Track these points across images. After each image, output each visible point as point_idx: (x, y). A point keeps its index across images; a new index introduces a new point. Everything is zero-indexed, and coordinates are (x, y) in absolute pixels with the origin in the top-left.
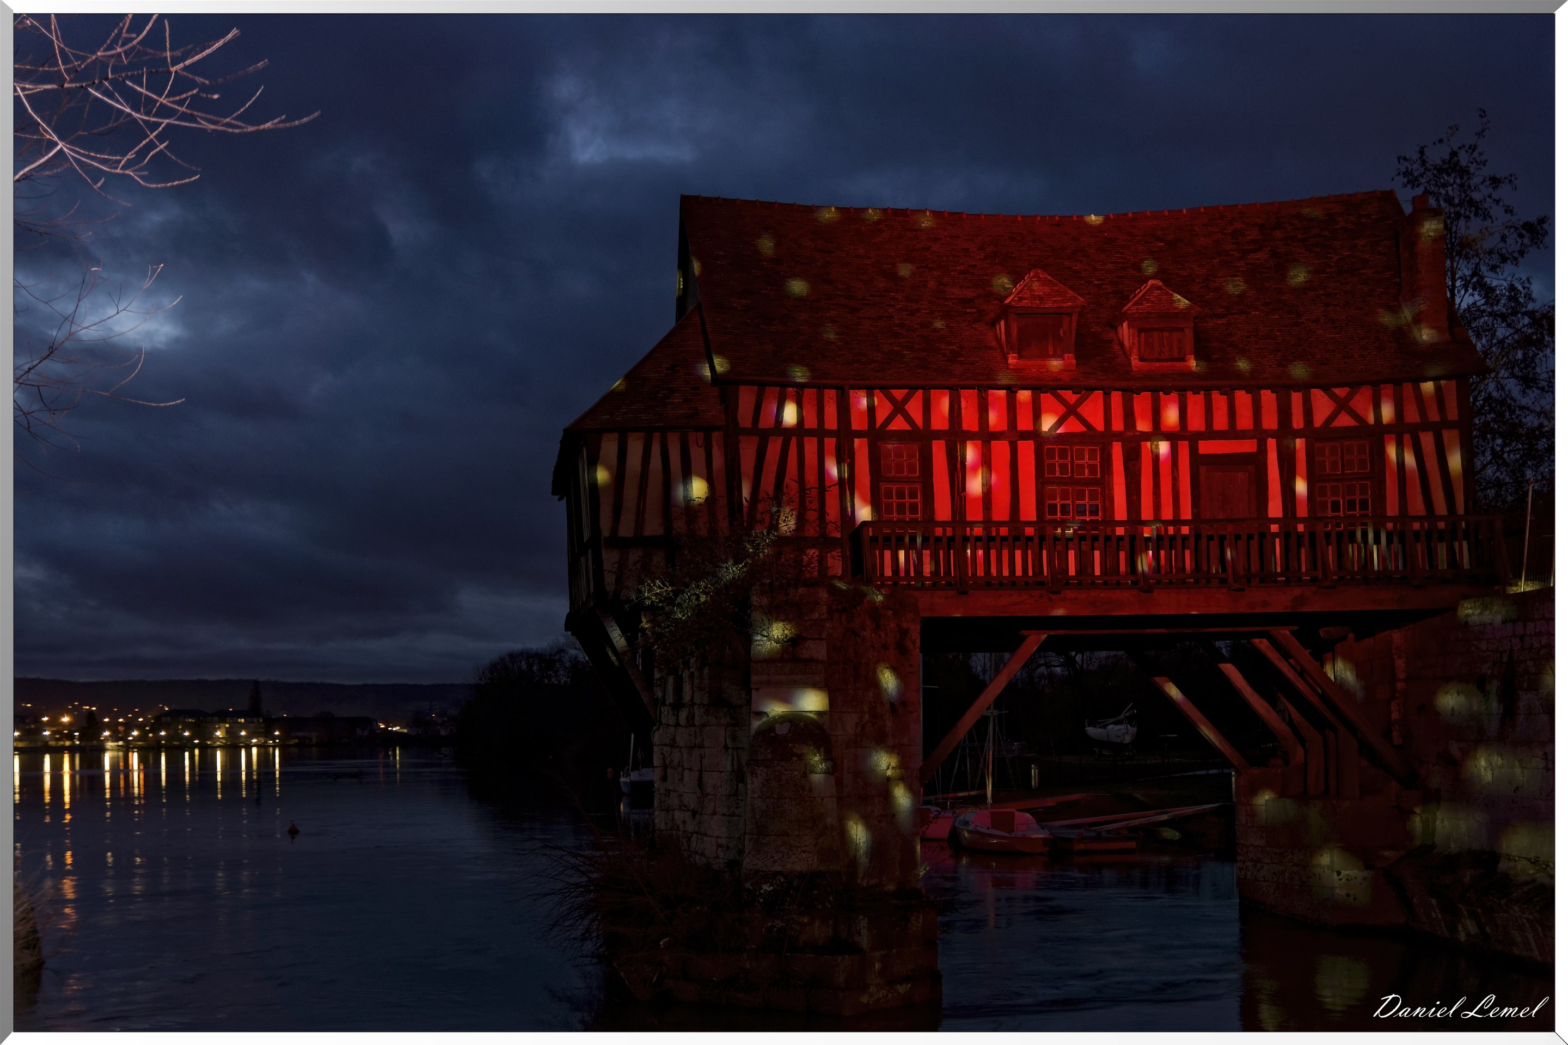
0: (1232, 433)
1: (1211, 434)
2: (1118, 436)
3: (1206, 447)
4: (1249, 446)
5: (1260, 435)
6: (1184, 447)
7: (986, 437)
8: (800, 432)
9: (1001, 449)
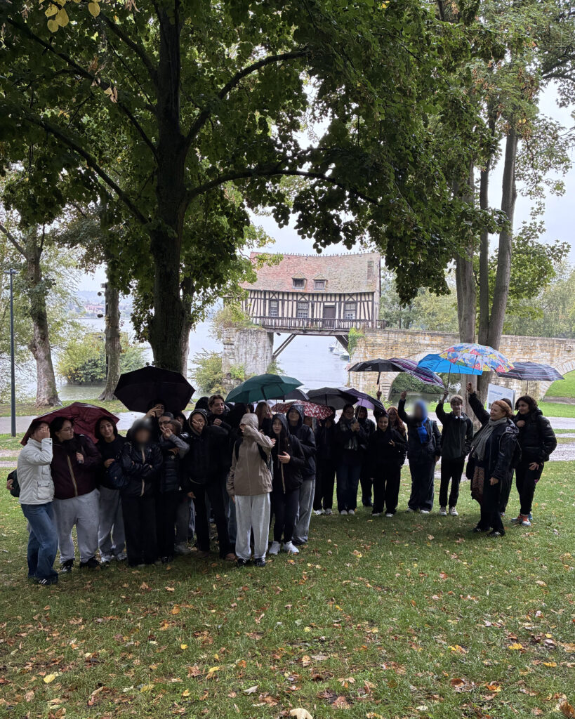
0: (331, 302)
1: (327, 301)
2: (311, 302)
3: (326, 304)
4: (334, 304)
5: (335, 302)
6: (322, 304)
7: (288, 301)
8: (258, 298)
9: (290, 303)
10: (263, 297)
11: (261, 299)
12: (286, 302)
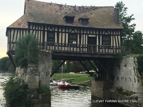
1: (90, 34)
2: (79, 34)
6: (87, 35)
7: (62, 32)
8: (38, 30)
9: (64, 34)
10: (42, 29)
11: (41, 30)
12: (60, 34)
